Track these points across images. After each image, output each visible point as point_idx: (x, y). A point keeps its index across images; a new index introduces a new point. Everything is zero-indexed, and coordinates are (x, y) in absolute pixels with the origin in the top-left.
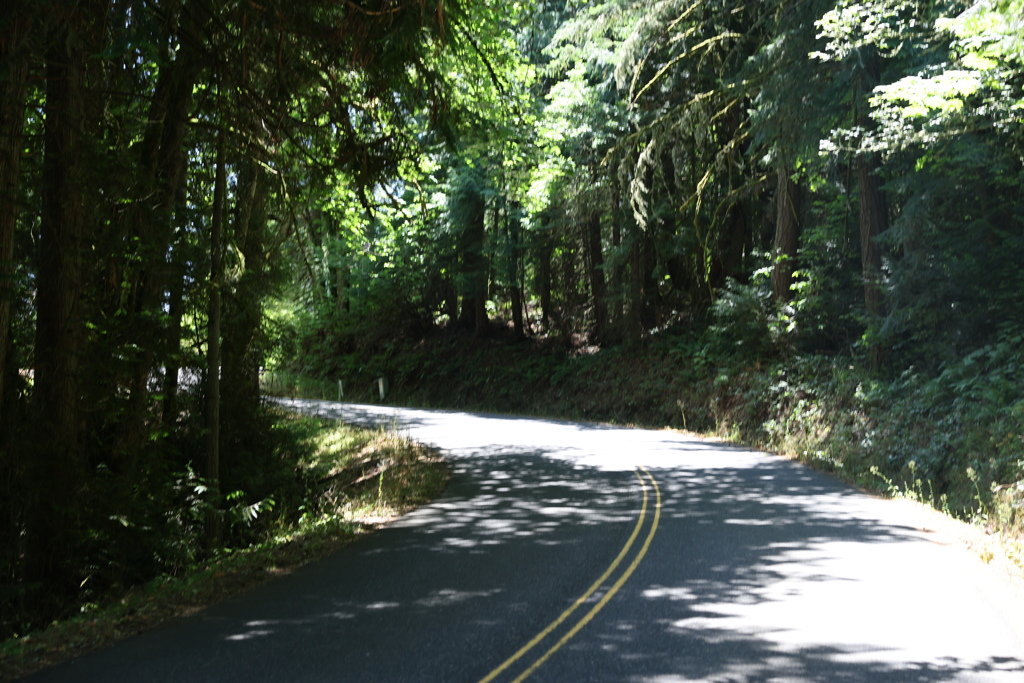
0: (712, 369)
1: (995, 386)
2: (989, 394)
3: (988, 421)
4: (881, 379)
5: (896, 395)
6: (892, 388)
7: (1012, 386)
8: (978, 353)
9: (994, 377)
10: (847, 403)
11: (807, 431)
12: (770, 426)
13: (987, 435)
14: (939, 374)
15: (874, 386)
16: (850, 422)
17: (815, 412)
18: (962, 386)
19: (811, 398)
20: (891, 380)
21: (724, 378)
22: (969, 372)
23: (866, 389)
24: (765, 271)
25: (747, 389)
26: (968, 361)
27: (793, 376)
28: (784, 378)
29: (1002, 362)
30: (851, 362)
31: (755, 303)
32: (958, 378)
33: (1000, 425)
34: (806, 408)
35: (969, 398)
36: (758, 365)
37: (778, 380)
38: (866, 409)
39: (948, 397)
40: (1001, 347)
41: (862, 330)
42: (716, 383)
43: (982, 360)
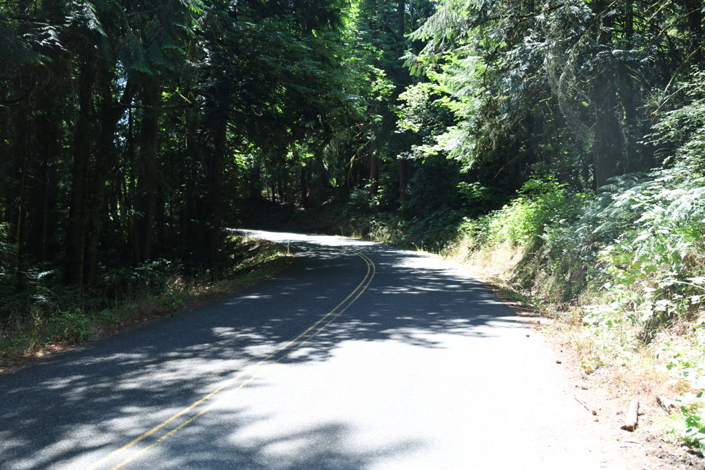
0: (349, 217)
1: (441, 222)
2: (439, 224)
3: (439, 231)
4: (406, 220)
5: (411, 225)
6: (409, 223)
7: (445, 222)
8: (436, 213)
9: (440, 220)
10: (395, 227)
11: (383, 236)
12: (371, 234)
13: (439, 235)
14: (424, 218)
15: (404, 222)
16: (397, 233)
17: (385, 230)
18: (431, 222)
19: (384, 226)
20: (409, 220)
21: (354, 219)
22: (433, 218)
23: (401, 223)
24: (369, 185)
25: (361, 223)
26: (433, 215)
27: (377, 219)
28: (374, 220)
29: (442, 215)
30: (396, 215)
31: (364, 195)
32: (430, 220)
33: (442, 232)
34: (382, 229)
35: (433, 226)
36: (365, 215)
37: (372, 220)
38: (402, 229)
39: (427, 225)
40: (442, 211)
41: (400, 205)
42: (351, 221)
43: (437, 215)
